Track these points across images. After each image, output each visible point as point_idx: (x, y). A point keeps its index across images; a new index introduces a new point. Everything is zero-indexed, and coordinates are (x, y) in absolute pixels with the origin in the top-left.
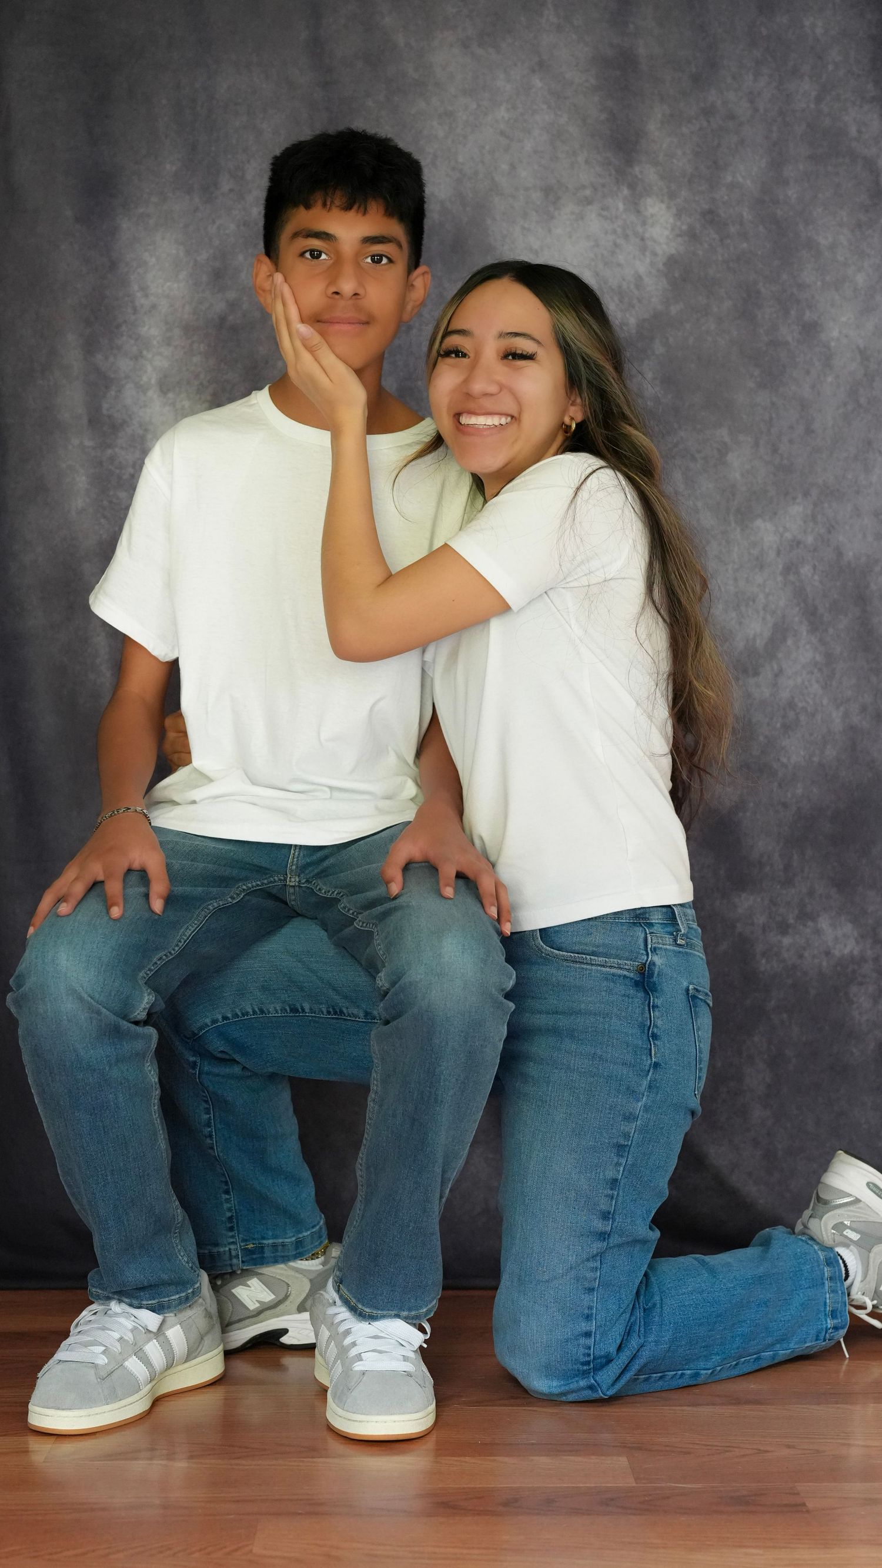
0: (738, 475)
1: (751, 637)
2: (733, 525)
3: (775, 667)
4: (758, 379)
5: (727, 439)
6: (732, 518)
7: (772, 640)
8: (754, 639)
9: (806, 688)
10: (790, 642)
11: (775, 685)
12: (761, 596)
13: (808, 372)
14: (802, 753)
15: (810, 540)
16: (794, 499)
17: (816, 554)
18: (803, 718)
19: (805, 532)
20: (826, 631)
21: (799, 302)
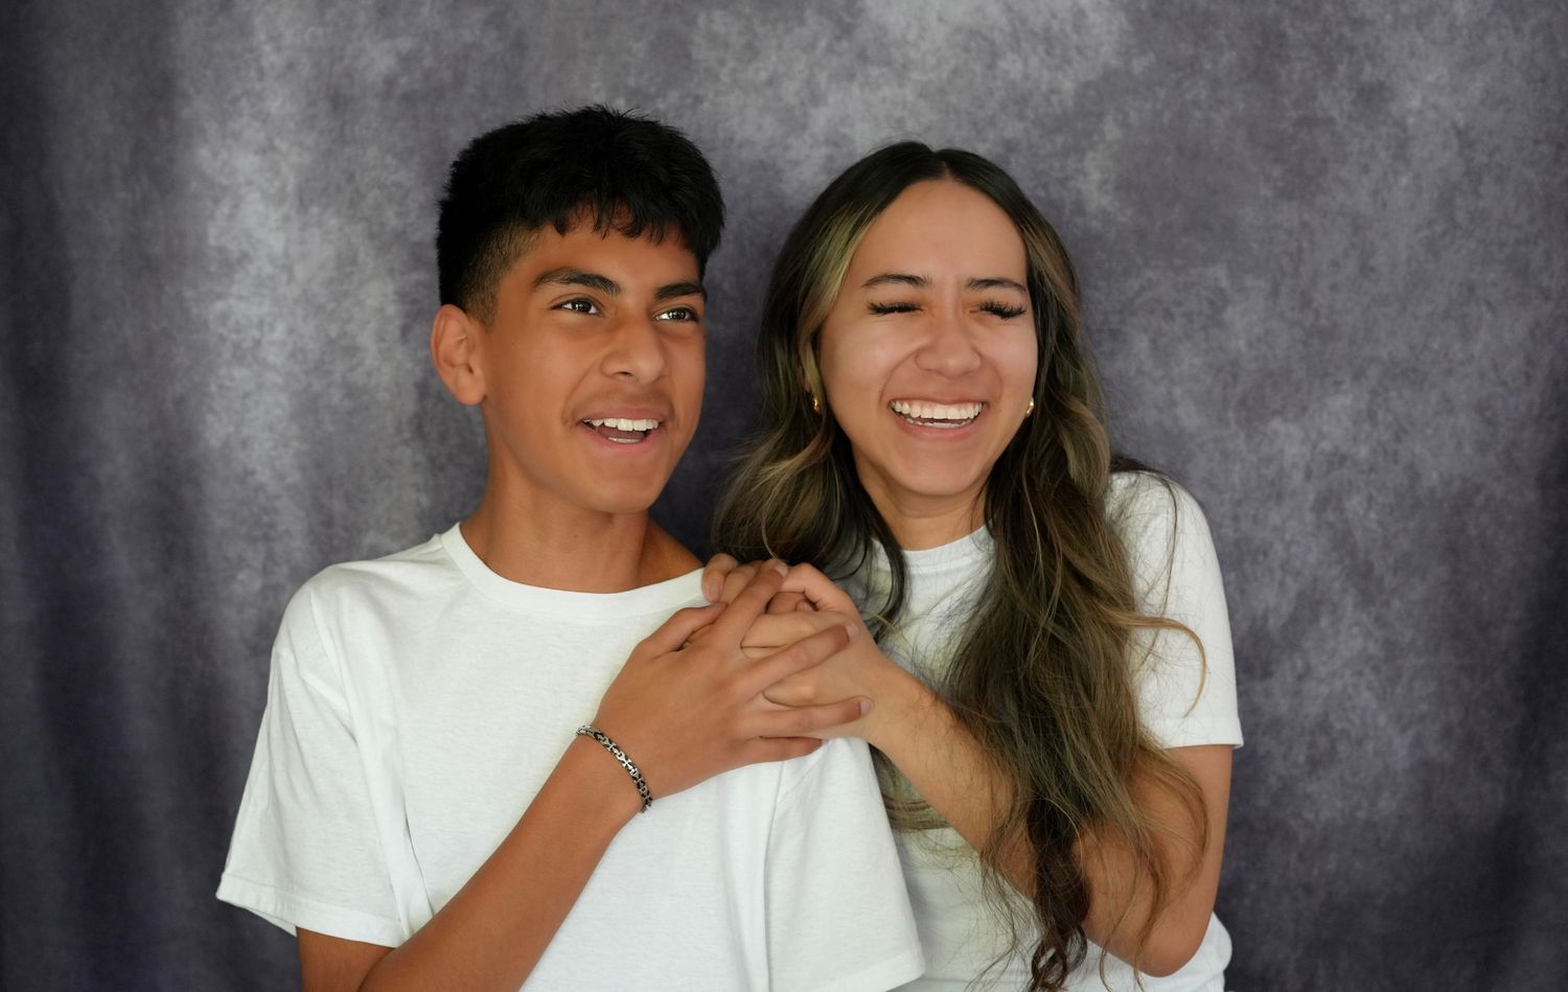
0: (1242, 344)
1: (1260, 613)
2: (1233, 425)
3: (1300, 663)
4: (1280, 184)
5: (1224, 283)
6: (1231, 415)
7: (1294, 619)
8: (1265, 618)
9: (1350, 698)
10: (1324, 623)
11: (1297, 693)
12: (1278, 547)
13: (1366, 169)
14: (1339, 804)
15: (1363, 452)
16: (1338, 383)
17: (1373, 476)
18: (1343, 748)
19: (1355, 439)
20: (1387, 604)
21: (1351, 50)
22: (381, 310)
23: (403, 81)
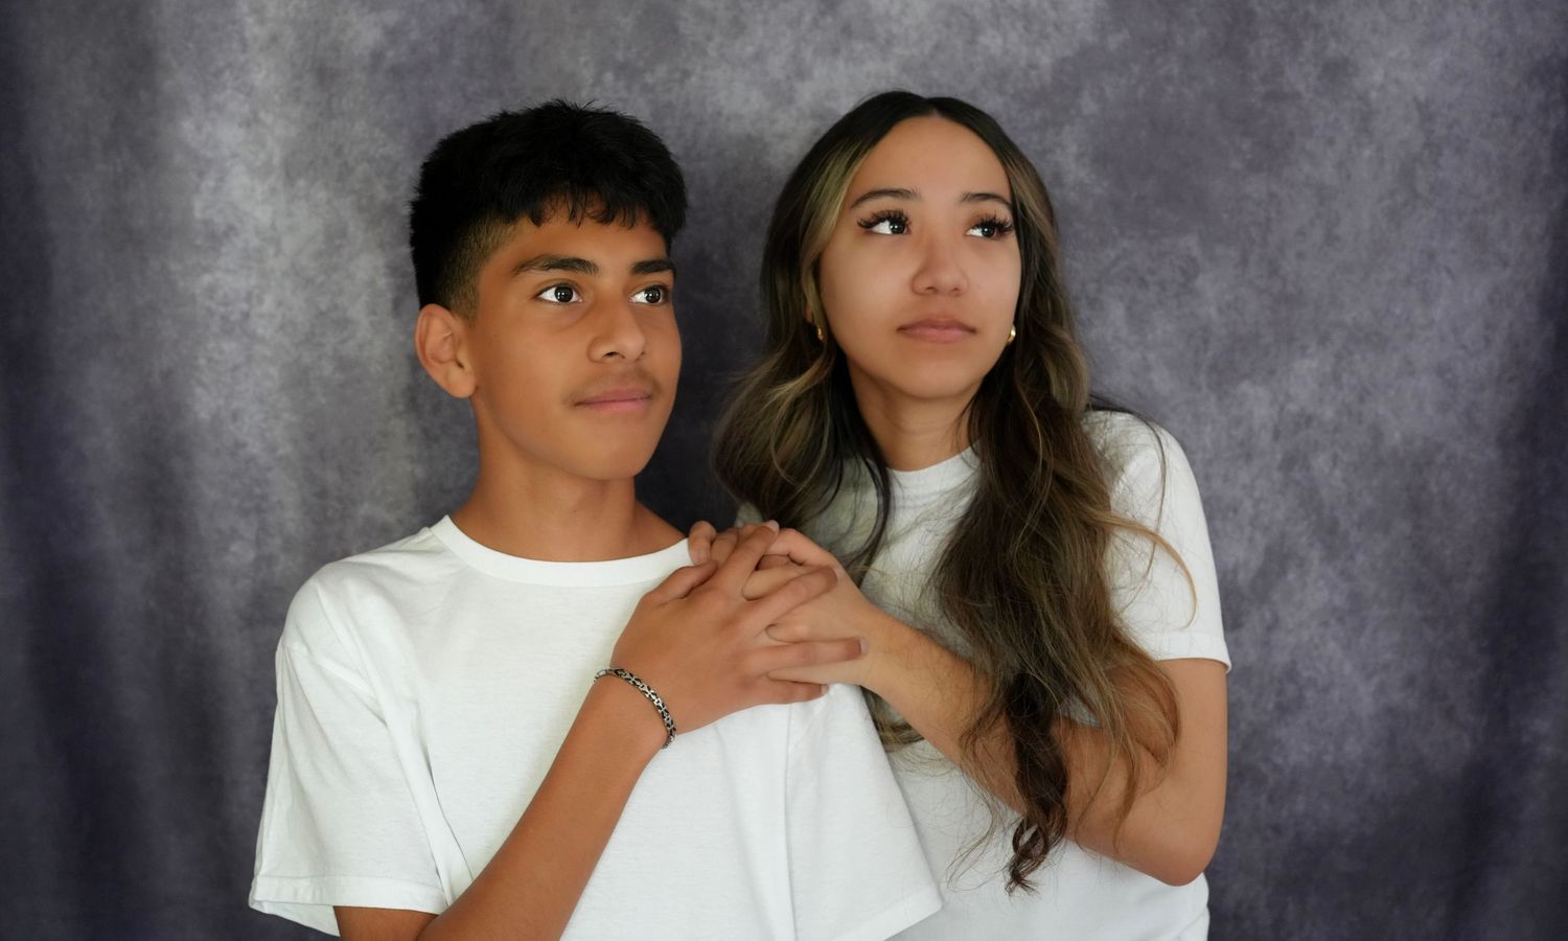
0: (1213, 311)
2: (1205, 388)
4: (1249, 156)
5: (1196, 252)
6: (1202, 378)
8: (1235, 571)
9: (1316, 647)
10: (1291, 576)
11: (1266, 643)
12: (1248, 504)
13: (1331, 142)
14: (1307, 749)
15: (1329, 413)
16: (1304, 348)
17: (1339, 436)
18: (1310, 694)
19: (1321, 400)
20: (1352, 557)
21: (1317, 26)
22: (372, 283)
23: (390, 54)
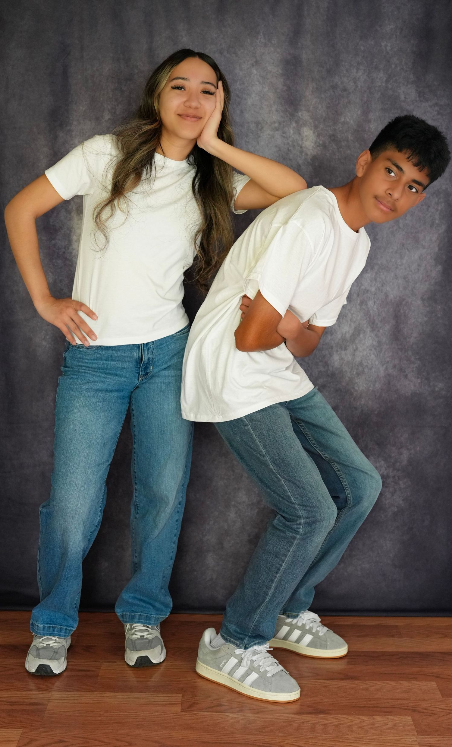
3: (354, 347)
7: (353, 335)
8: (345, 334)
9: (368, 356)
10: (361, 336)
11: (354, 355)
12: (350, 315)
15: (373, 289)
17: (376, 296)
18: (366, 370)
20: (379, 331)
